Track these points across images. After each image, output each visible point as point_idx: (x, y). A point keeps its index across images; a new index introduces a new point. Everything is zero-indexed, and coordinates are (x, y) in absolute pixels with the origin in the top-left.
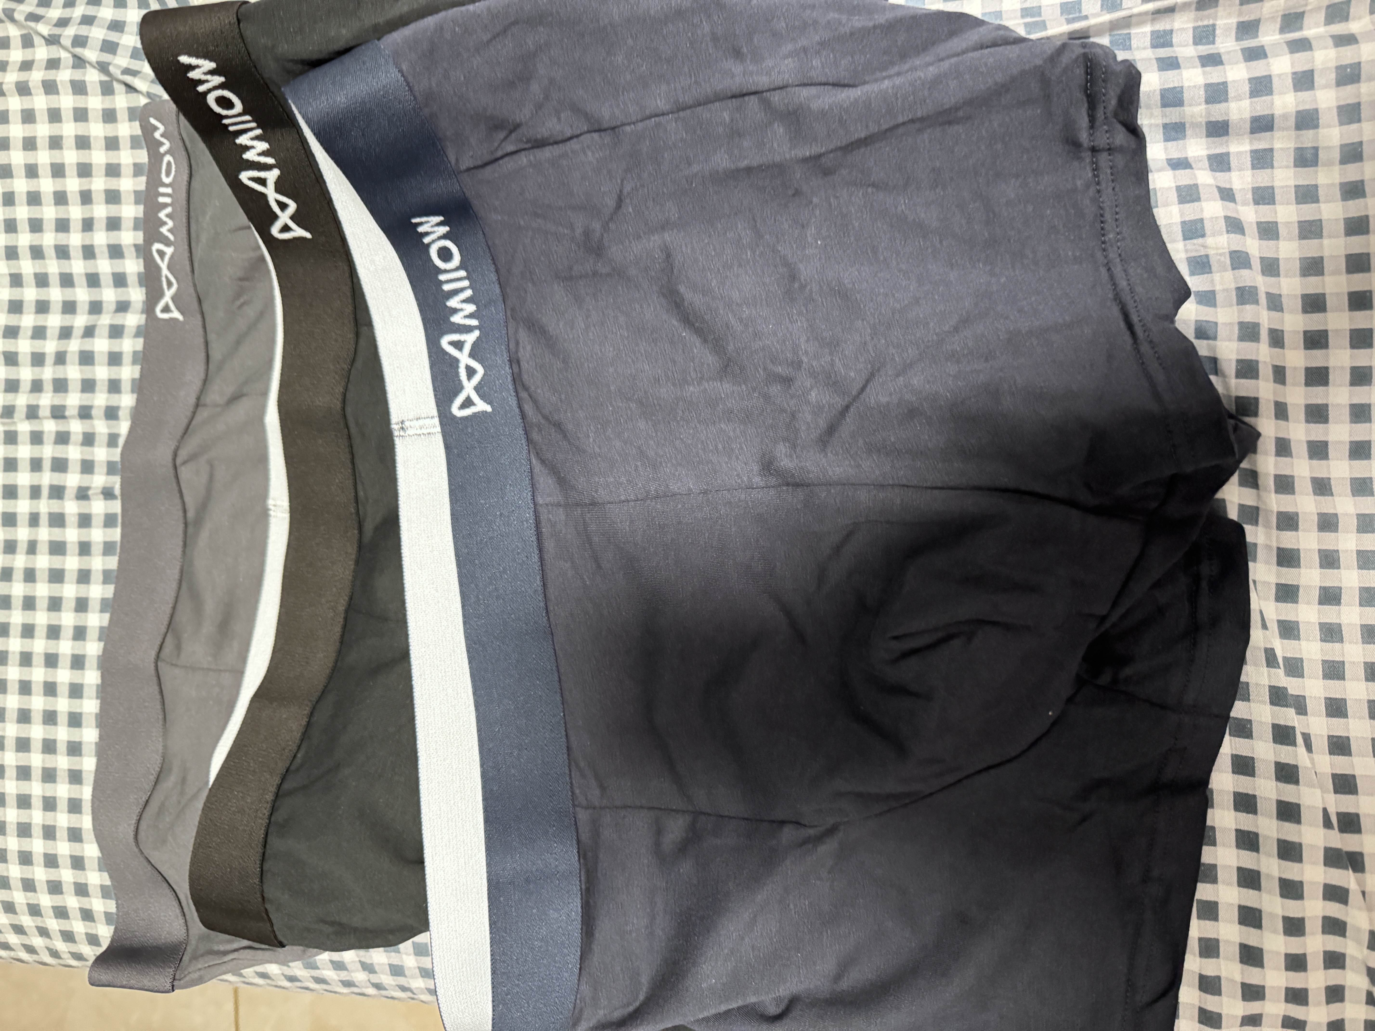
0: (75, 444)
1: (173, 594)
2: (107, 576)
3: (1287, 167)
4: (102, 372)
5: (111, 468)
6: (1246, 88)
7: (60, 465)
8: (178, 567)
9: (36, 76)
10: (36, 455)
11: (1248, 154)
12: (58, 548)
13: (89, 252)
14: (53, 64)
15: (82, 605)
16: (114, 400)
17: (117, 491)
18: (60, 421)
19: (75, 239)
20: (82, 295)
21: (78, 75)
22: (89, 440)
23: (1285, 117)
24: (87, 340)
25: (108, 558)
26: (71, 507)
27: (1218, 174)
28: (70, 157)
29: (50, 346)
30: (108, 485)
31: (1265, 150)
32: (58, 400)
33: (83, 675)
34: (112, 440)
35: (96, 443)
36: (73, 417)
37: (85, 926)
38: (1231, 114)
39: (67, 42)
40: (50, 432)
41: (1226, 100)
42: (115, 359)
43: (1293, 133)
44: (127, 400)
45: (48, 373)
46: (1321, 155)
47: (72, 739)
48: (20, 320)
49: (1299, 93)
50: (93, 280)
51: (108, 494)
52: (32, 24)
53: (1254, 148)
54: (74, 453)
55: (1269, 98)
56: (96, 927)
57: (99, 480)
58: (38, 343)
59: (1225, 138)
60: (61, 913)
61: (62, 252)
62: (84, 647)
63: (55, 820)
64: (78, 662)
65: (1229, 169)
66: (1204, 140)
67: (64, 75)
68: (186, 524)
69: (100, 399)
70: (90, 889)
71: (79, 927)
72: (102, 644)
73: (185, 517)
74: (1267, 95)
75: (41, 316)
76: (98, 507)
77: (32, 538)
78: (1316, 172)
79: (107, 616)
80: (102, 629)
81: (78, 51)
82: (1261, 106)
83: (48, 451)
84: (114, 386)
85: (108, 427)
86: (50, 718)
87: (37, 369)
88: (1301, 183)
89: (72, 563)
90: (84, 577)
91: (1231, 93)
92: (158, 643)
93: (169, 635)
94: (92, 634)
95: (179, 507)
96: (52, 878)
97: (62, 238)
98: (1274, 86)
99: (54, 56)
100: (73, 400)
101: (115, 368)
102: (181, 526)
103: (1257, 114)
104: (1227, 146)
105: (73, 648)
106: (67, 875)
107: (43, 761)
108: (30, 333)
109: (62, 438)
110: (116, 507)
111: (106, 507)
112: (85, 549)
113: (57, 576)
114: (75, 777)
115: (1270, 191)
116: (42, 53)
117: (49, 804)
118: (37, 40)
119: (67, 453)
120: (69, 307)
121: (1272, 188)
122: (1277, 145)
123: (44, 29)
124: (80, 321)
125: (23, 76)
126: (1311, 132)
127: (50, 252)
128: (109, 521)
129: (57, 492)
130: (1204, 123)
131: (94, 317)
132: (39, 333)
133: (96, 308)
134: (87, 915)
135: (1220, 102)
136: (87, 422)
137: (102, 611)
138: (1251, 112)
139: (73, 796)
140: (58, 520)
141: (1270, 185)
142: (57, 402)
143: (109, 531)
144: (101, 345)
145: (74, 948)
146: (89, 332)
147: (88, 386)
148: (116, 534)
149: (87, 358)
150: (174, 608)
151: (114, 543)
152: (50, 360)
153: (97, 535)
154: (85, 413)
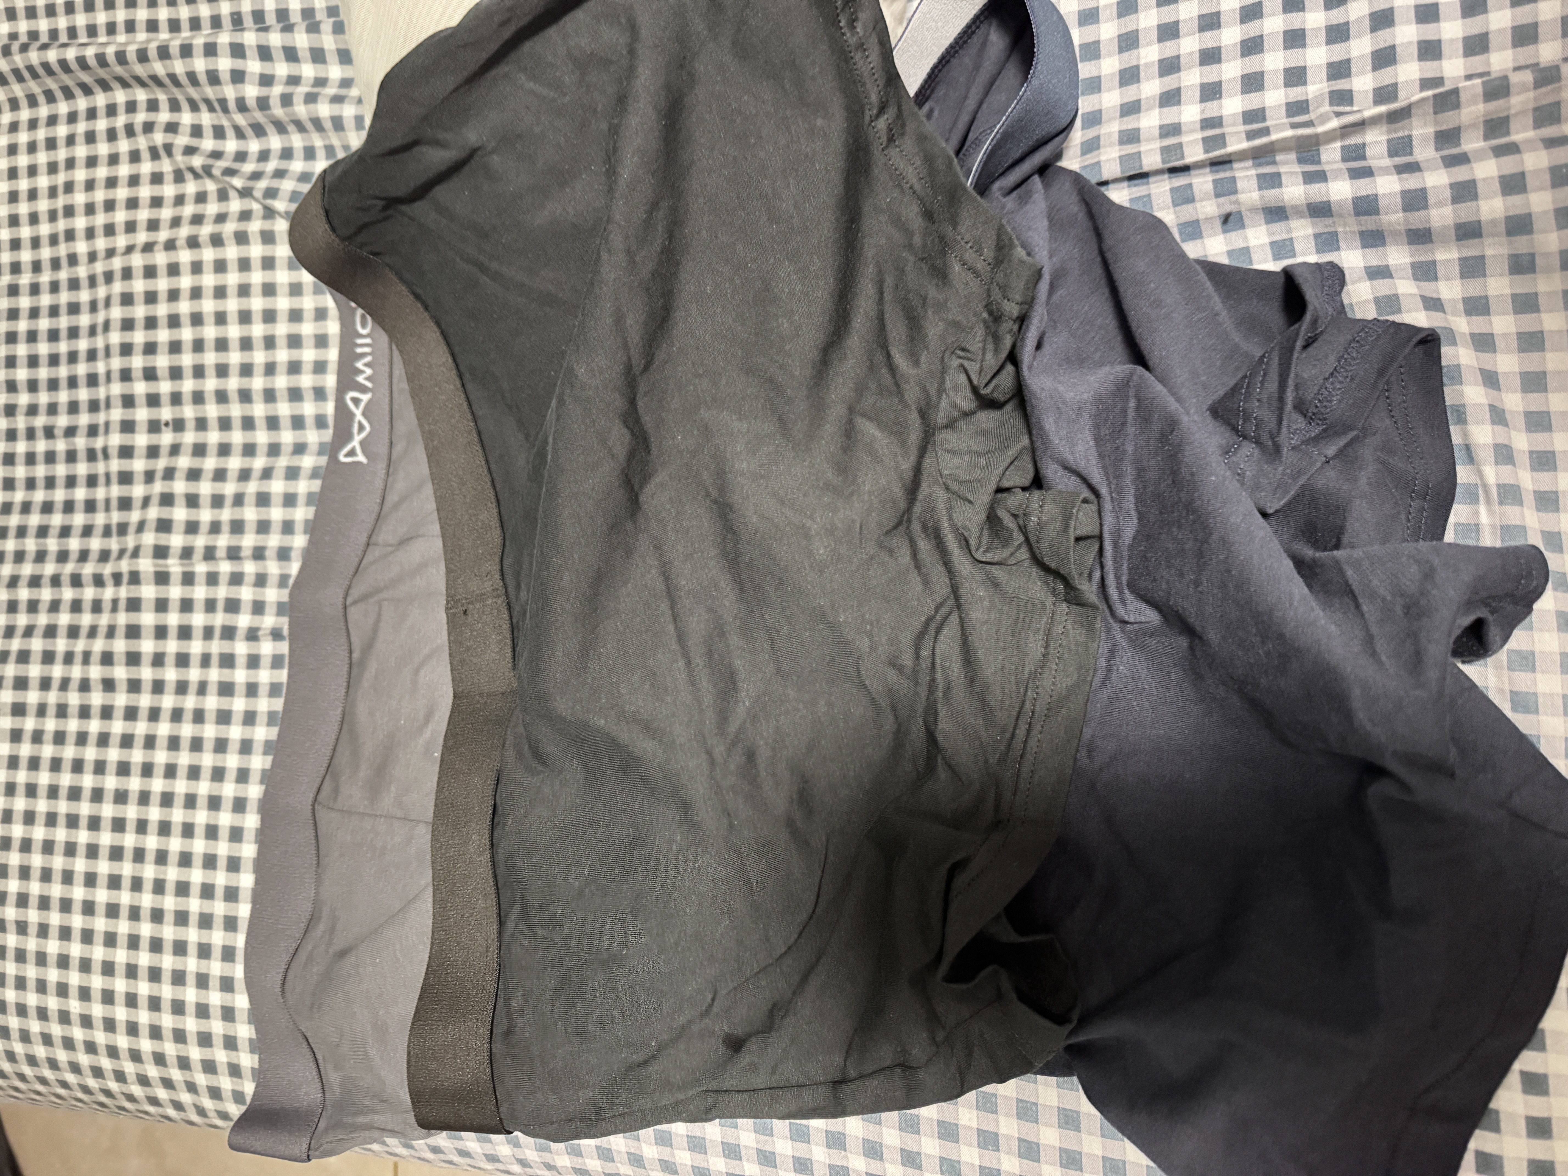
0: (248, 585)
1: (334, 737)
2: (272, 718)
3: (1501, 275)
4: (276, 514)
5: (281, 609)
6: (1448, 193)
7: (233, 606)
8: (340, 709)
9: (229, 228)
10: (211, 596)
11: (1457, 263)
12: (226, 689)
13: (270, 396)
14: (245, 216)
15: (246, 747)
16: (287, 541)
17: (286, 632)
18: (235, 562)
19: (258, 383)
20: (262, 437)
21: (267, 225)
22: (261, 580)
23: (1493, 222)
24: (264, 481)
25: (274, 700)
26: (241, 648)
27: (1423, 284)
28: (257, 303)
29: (229, 488)
30: (277, 626)
31: (1476, 257)
32: (234, 541)
33: (244, 819)
34: (283, 580)
35: (268, 584)
36: (247, 558)
37: (232, 1082)
38: (1432, 222)
39: (258, 194)
40: (225, 573)
41: (1426, 207)
42: (290, 500)
43: (1504, 239)
44: (299, 541)
45: (226, 515)
46: (1539, 261)
47: (230, 884)
48: (203, 463)
49: (1509, 198)
50: (273, 423)
51: (276, 635)
52: (227, 179)
53: (1464, 255)
54: (246, 593)
55: (1474, 203)
56: (243, 1084)
57: (269, 621)
58: (218, 485)
59: (1430, 246)
60: (209, 1067)
61: (245, 396)
62: (246, 789)
63: (209, 968)
64: (239, 805)
65: (1436, 279)
66: (1406, 248)
67: (255, 226)
68: (351, 665)
69: (274, 541)
70: (239, 1043)
71: (226, 1083)
72: (263, 787)
73: (350, 658)
74: (1471, 200)
75: (222, 459)
76: (267, 648)
77: (203, 678)
78: (1535, 279)
79: (270, 758)
80: (264, 771)
81: (269, 202)
82: (1465, 212)
83: (222, 592)
84: (288, 527)
85: (281, 568)
86: (210, 862)
87: (216, 511)
88: (1518, 291)
89: (239, 704)
90: (250, 718)
91: (1431, 200)
92: (317, 785)
93: (328, 777)
94: (255, 777)
95: (345, 647)
96: (202, 1030)
97: (245, 382)
98: (1479, 191)
99: (246, 207)
100: (248, 541)
101: (289, 510)
102: (346, 669)
103: (1463, 221)
104: (1433, 253)
105: (235, 790)
106: (217, 1027)
107: (201, 906)
108: (211, 475)
109: (236, 579)
110: (284, 647)
111: (274, 648)
112: (252, 690)
113: (224, 717)
114: (231, 924)
115: (1484, 301)
116: (235, 205)
117: (204, 951)
118: (232, 194)
119: (240, 594)
120: (249, 450)
121: (1486, 297)
122: (1489, 252)
123: (238, 182)
124: (259, 463)
125: (217, 228)
126: (1525, 238)
127: (234, 396)
128: (277, 662)
129: (229, 633)
130: (1403, 232)
131: (272, 459)
132: (220, 475)
133: (274, 450)
134: (235, 1071)
135: (1418, 210)
136: (260, 562)
137: (265, 753)
138: (1455, 218)
139: (227, 943)
140: (228, 661)
141: (1483, 294)
142: (234, 543)
143: (276, 672)
144: (277, 487)
145: (220, 1106)
146: (267, 474)
147: (263, 527)
148: (283, 675)
149: (263, 500)
150: (334, 750)
151: (280, 684)
152: (228, 502)
153: (264, 676)
154: (259, 554)
